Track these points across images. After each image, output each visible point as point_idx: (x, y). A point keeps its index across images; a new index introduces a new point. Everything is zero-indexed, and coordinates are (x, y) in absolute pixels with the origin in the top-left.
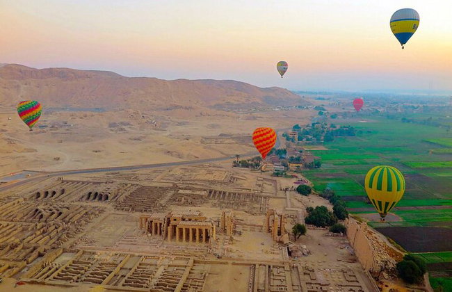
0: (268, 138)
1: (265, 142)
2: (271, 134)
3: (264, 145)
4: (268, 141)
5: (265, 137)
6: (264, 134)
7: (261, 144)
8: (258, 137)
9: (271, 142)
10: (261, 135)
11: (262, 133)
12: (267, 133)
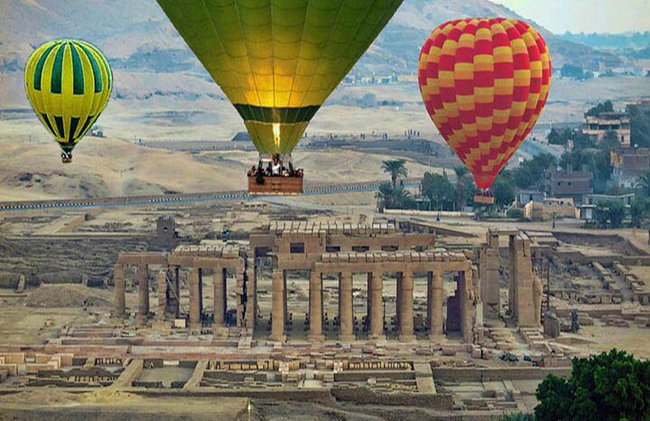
0: (503, 70)
1: (484, 94)
2: (521, 44)
3: (483, 109)
4: (506, 85)
5: (485, 61)
6: (484, 47)
7: (465, 102)
8: (448, 63)
9: (520, 93)
10: (465, 55)
11: (467, 40)
12: (501, 40)
